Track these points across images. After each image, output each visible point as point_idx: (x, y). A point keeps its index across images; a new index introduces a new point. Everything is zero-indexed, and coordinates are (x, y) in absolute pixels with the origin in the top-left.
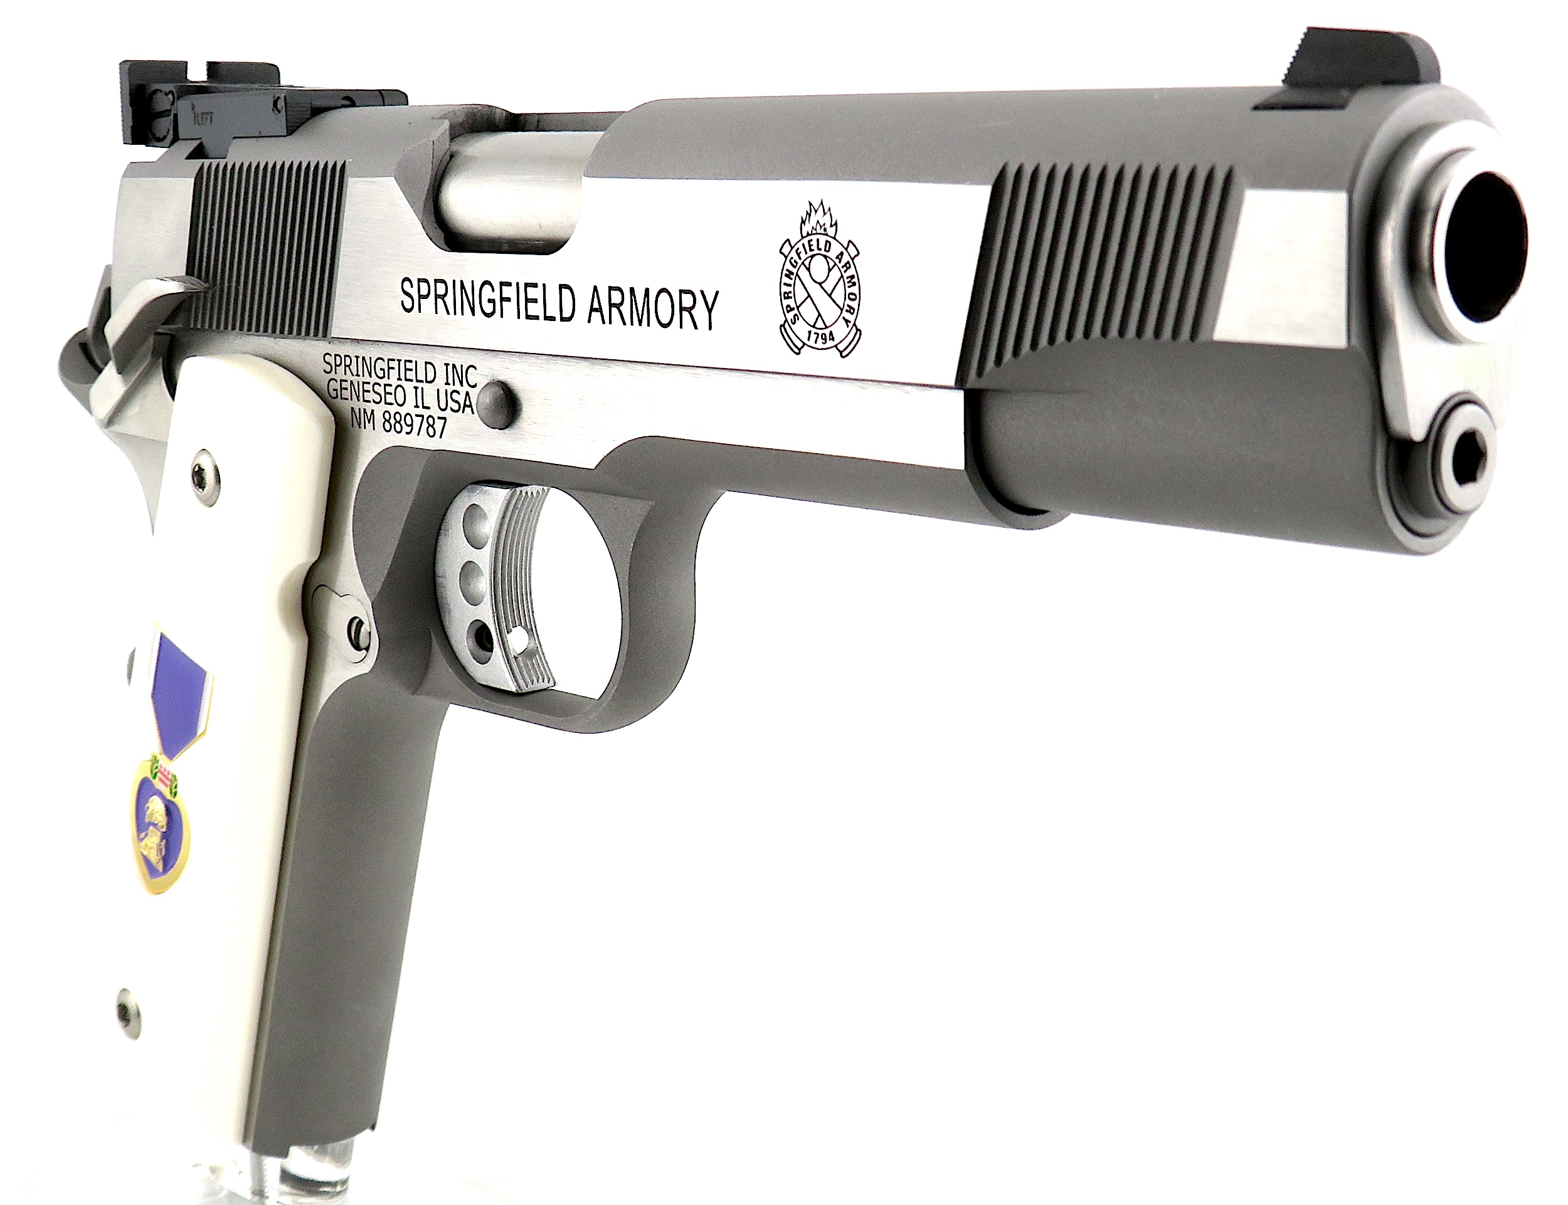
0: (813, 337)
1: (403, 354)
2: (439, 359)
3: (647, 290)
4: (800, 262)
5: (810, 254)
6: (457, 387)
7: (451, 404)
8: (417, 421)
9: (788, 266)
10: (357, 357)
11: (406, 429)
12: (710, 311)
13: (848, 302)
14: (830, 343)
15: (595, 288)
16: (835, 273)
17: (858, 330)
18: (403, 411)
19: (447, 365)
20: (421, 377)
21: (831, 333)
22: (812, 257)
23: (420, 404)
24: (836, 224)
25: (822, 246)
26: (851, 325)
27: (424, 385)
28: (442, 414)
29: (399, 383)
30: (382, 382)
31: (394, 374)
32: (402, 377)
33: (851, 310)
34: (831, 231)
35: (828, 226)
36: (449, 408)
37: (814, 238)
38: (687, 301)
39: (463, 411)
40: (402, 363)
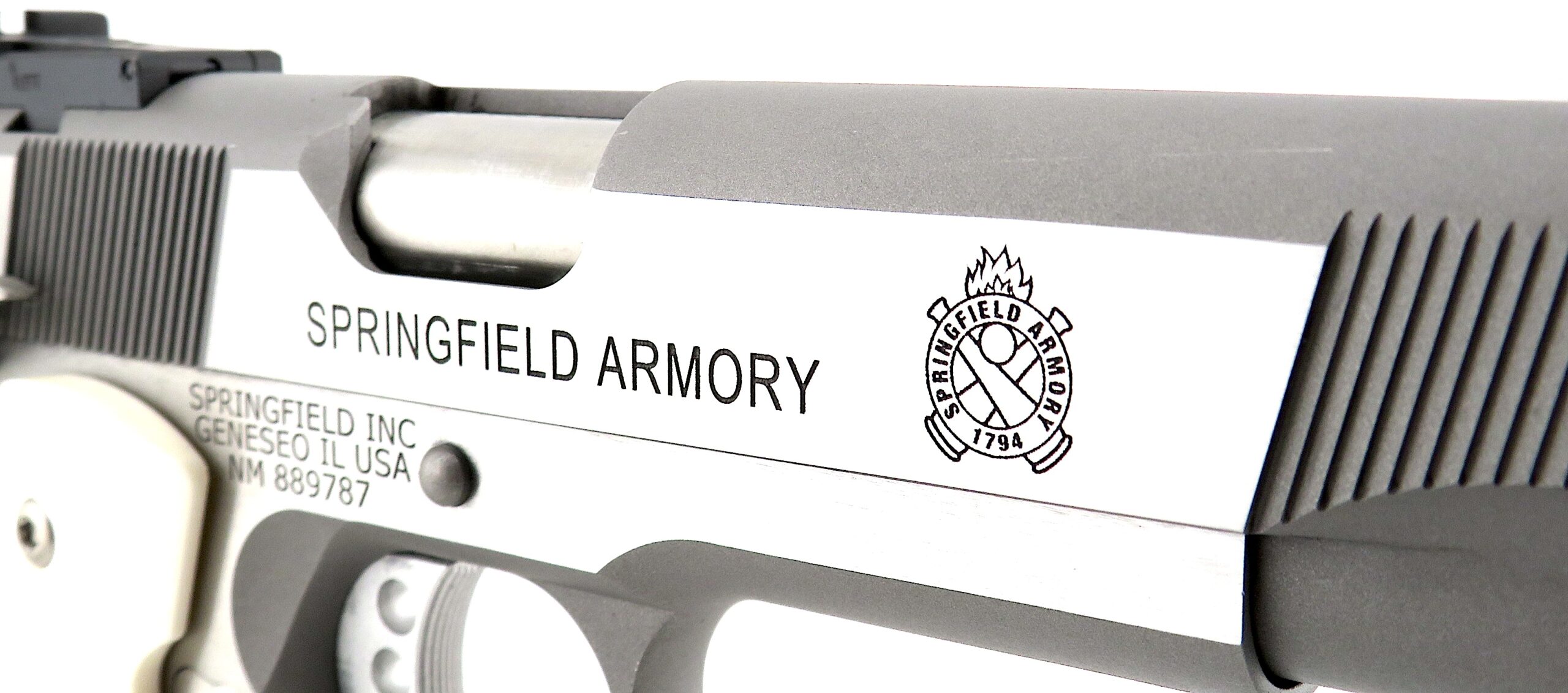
0: (984, 439)
1: (307, 395)
2: (359, 408)
3: (696, 350)
4: (963, 332)
5: (980, 321)
6: (386, 443)
7: (376, 466)
8: (325, 483)
9: (941, 335)
10: (239, 394)
11: (310, 490)
12: (803, 386)
13: (1048, 394)
14: (1013, 450)
15: (611, 340)
16: (1027, 354)
17: (1065, 435)
18: (305, 467)
19: (371, 415)
20: (332, 425)
21: (1016, 436)
22: (985, 326)
23: (329, 460)
24: (1030, 282)
25: (1004, 310)
26: (1053, 428)
27: (336, 437)
28: (364, 477)
29: (299, 431)
30: (276, 427)
31: (292, 419)
32: (304, 423)
33: (1053, 406)
34: (1022, 293)
35: (1015, 283)
36: (372, 471)
37: (990, 300)
38: (764, 370)
39: (395, 477)
40: (304, 408)
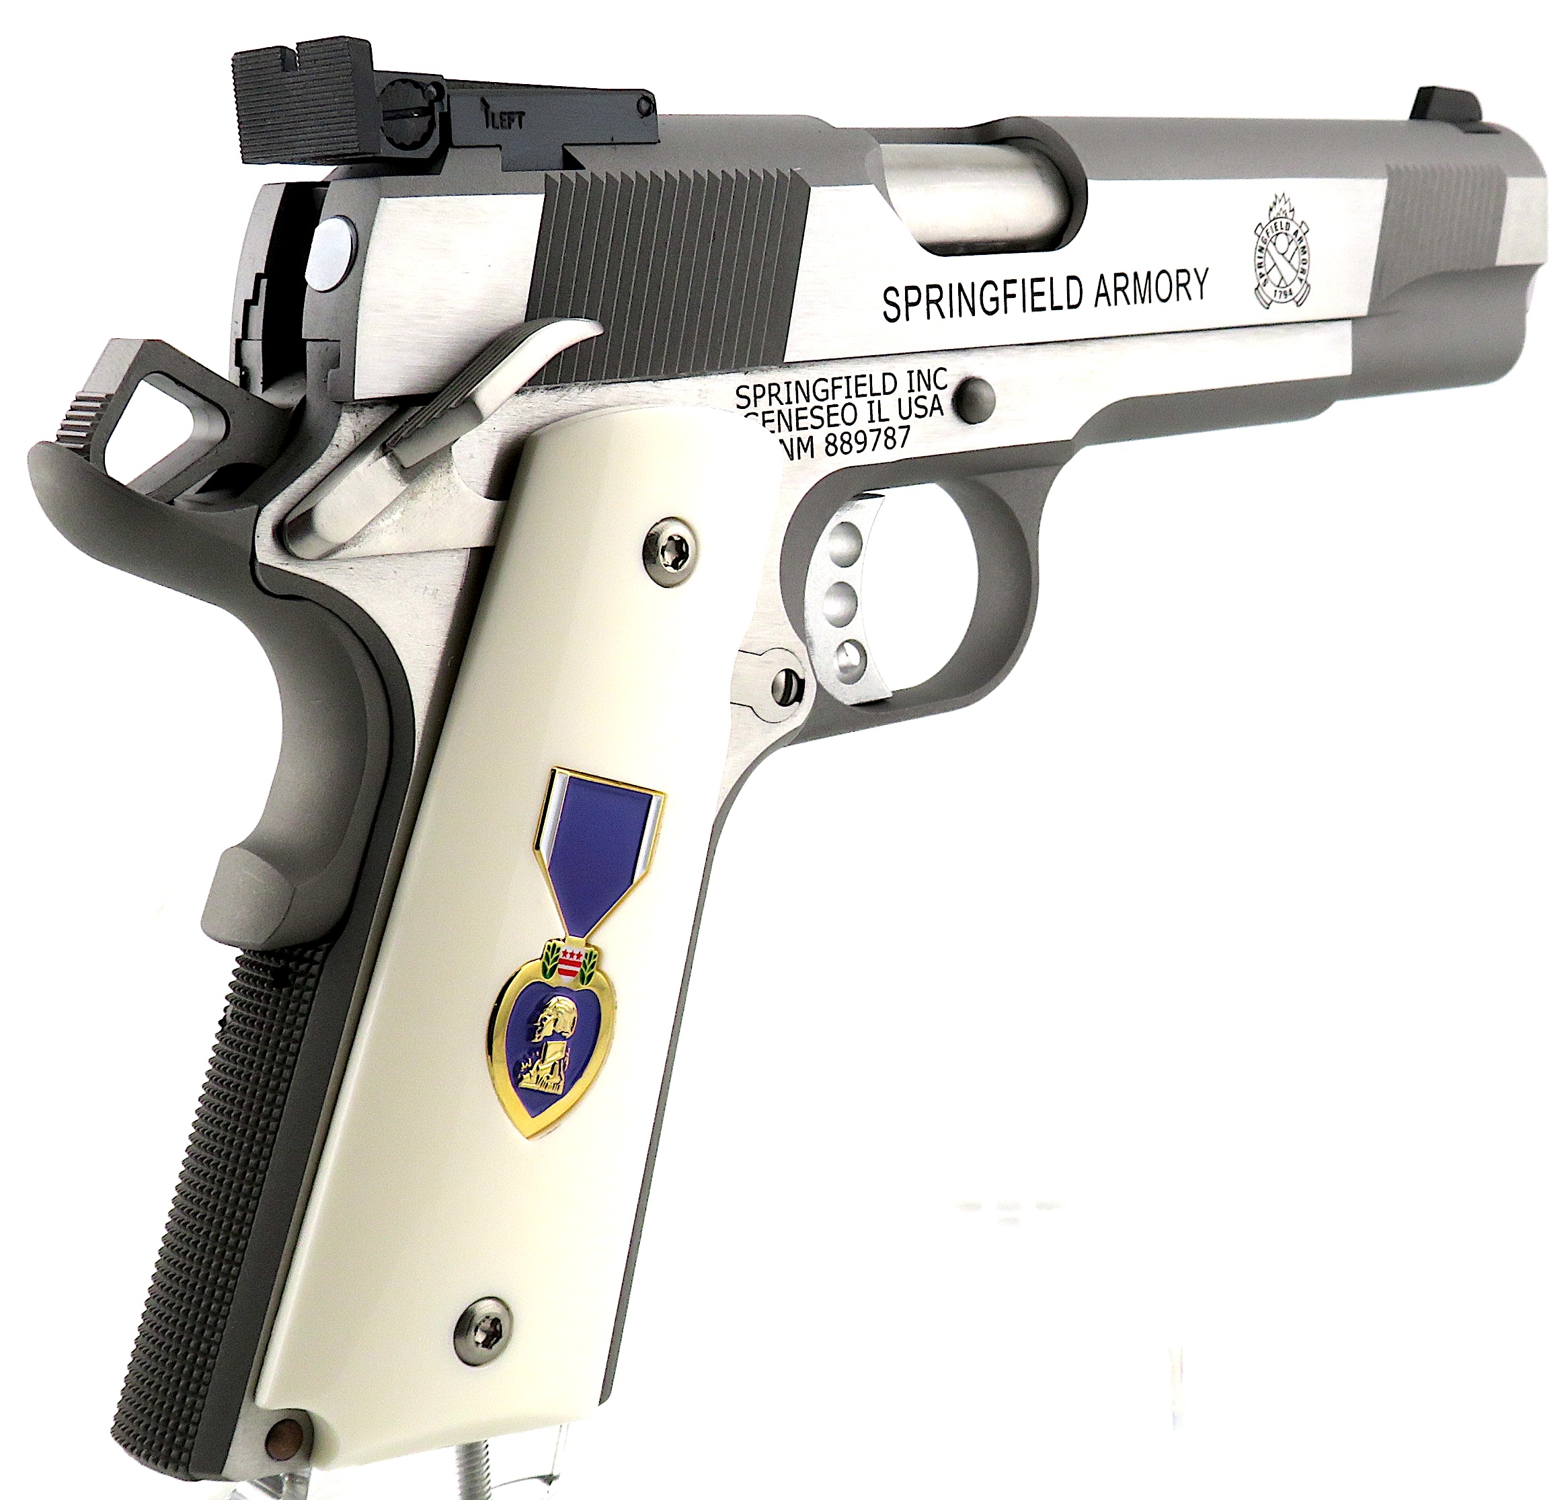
0: (1278, 294)
1: (852, 370)
2: (900, 368)
3: (1149, 274)
4: (1269, 240)
5: (1276, 233)
6: (924, 392)
7: (916, 410)
8: (871, 437)
9: (1261, 244)
10: (788, 383)
11: (856, 447)
12: (1201, 284)
13: (1302, 266)
14: (1290, 297)
15: (1102, 277)
16: (1293, 246)
17: (1308, 286)
18: (853, 430)
19: (911, 372)
20: (878, 388)
21: (1290, 290)
22: (1277, 235)
23: (876, 417)
24: (1293, 210)
25: (1284, 226)
26: (1303, 282)
27: (882, 398)
28: (905, 423)
29: (849, 400)
30: (824, 404)
31: (841, 394)
32: (852, 393)
33: (1303, 272)
34: (1290, 215)
35: (1288, 211)
36: (913, 415)
37: (1278, 221)
38: (1183, 278)
39: (931, 415)
40: (852, 381)
